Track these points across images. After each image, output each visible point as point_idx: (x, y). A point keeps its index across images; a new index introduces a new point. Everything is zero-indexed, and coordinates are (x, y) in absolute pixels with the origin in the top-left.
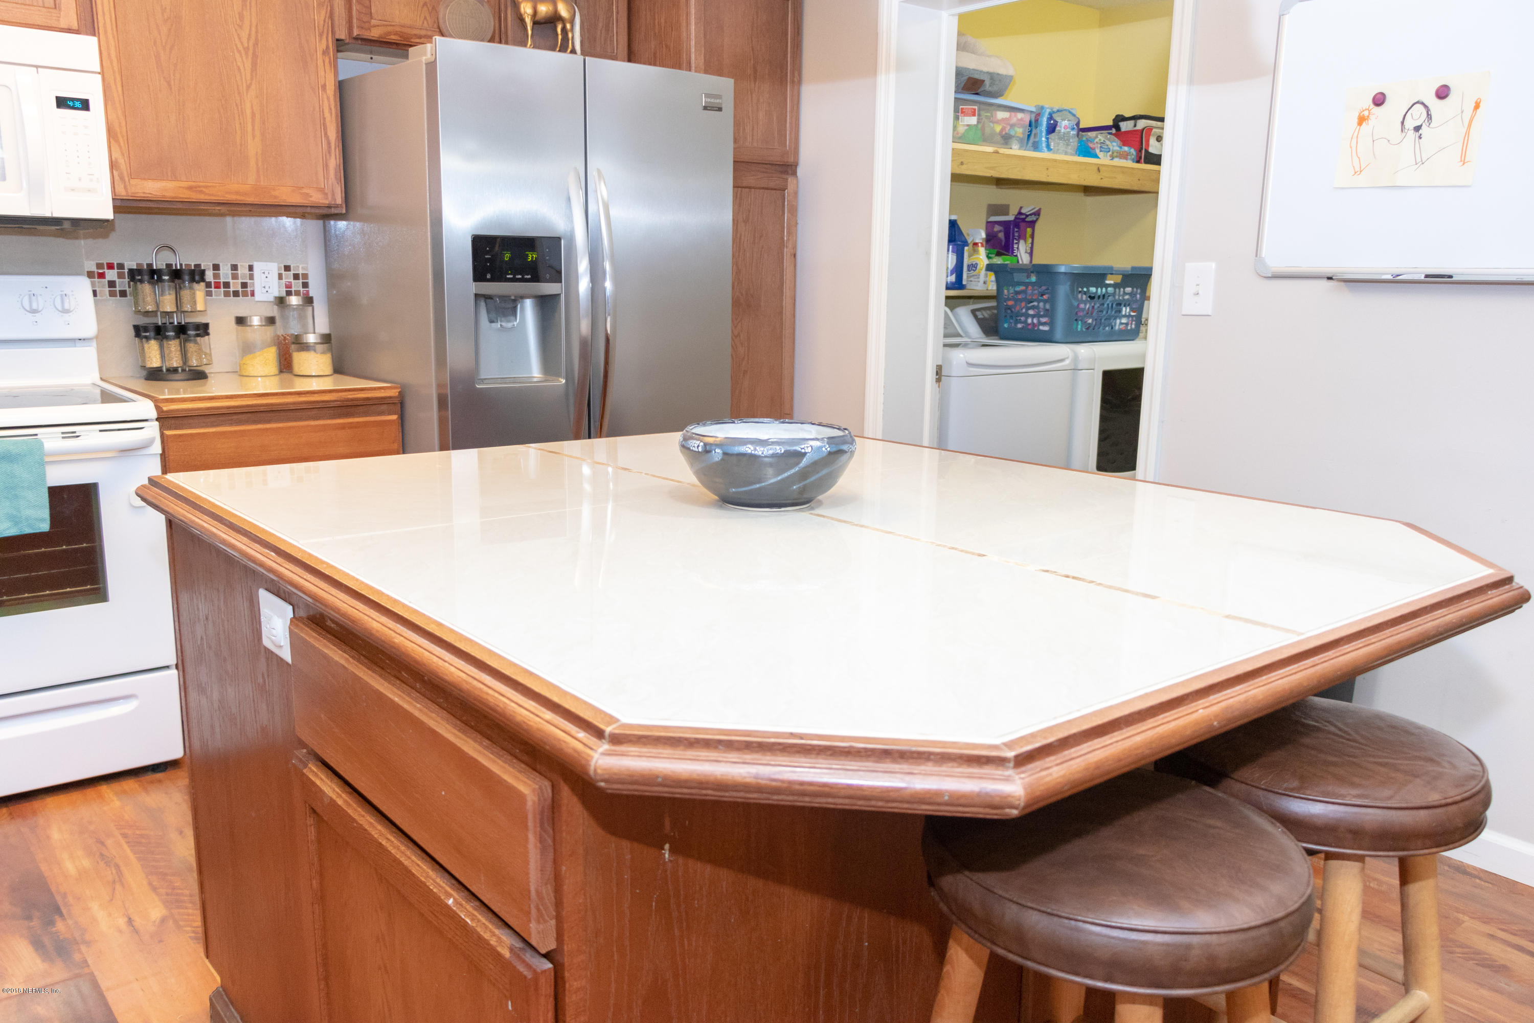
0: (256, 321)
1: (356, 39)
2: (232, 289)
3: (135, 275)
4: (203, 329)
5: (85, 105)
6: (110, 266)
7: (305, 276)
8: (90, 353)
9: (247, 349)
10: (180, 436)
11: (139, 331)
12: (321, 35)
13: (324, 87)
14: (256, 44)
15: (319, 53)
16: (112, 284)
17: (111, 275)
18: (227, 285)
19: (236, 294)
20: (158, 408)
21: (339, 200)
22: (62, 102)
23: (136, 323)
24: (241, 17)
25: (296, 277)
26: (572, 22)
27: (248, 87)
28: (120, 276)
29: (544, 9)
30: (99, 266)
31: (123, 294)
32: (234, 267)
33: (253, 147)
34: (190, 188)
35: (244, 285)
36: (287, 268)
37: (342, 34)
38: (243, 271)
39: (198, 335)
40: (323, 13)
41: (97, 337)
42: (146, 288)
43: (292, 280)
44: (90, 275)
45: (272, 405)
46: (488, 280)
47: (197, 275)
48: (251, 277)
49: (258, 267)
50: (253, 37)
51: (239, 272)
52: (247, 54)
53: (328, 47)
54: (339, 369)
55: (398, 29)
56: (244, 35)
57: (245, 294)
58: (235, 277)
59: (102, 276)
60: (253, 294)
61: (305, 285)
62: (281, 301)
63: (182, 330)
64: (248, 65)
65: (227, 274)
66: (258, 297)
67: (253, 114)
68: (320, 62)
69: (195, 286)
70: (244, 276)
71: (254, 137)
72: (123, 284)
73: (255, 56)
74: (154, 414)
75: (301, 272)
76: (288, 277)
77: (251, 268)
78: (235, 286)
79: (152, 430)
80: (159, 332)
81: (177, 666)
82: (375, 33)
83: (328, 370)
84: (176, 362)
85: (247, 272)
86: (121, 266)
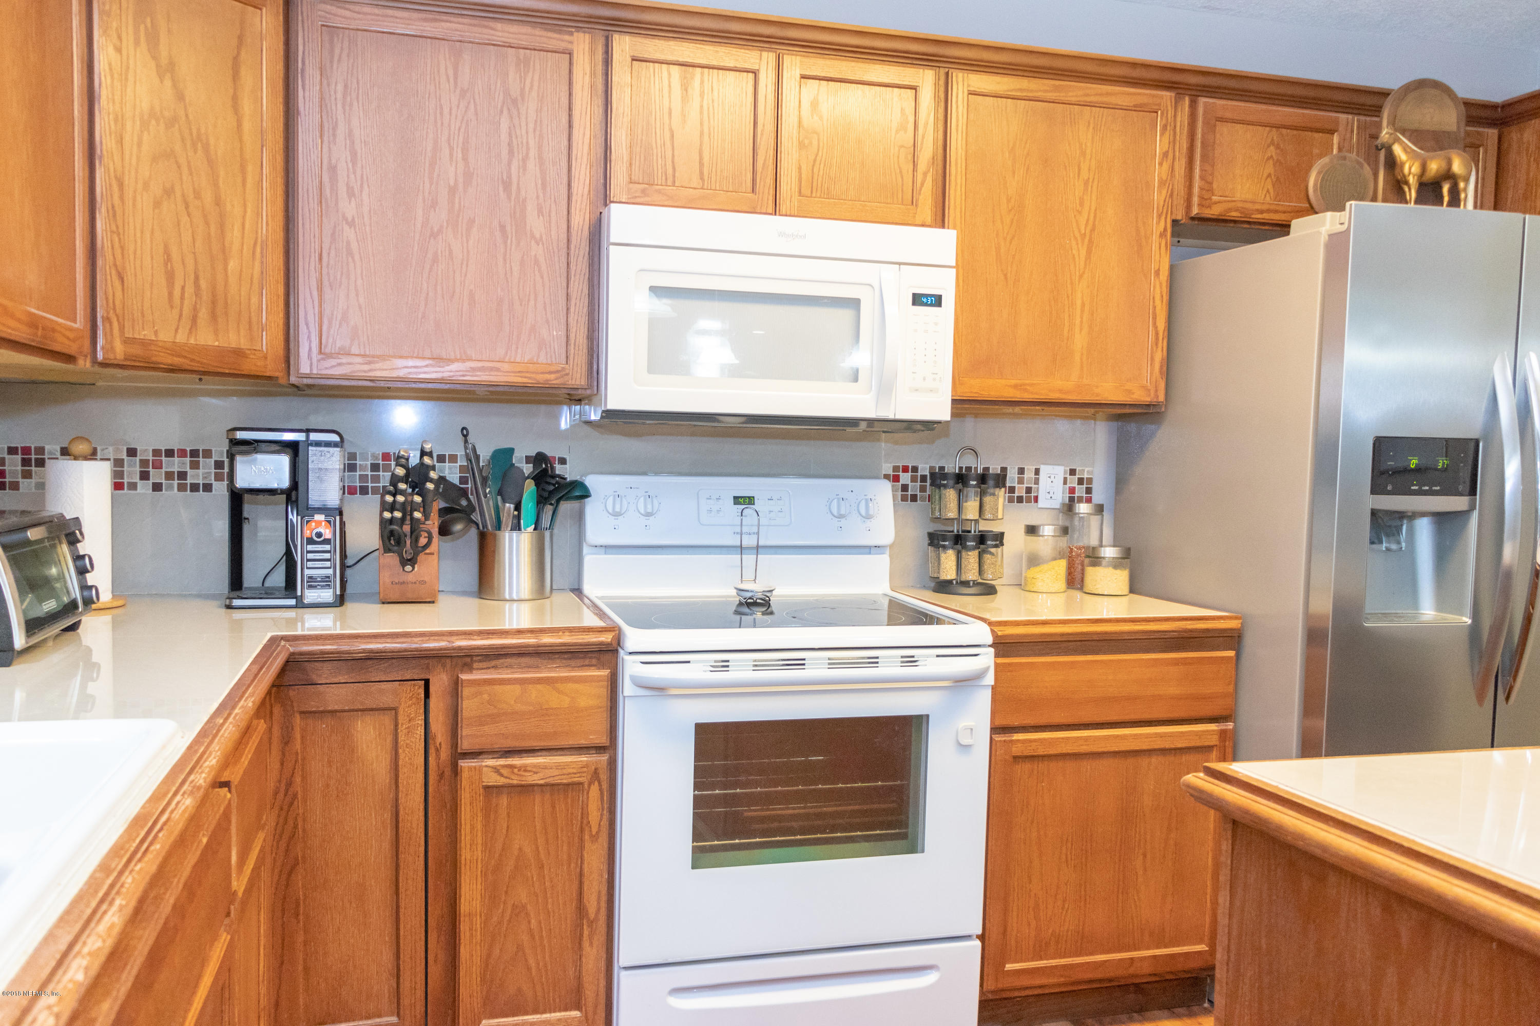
0: (1048, 531)
1: (1193, 219)
2: (1016, 495)
3: (938, 478)
4: (999, 538)
5: (937, 301)
6: (905, 469)
7: (1090, 481)
8: (883, 561)
9: (1034, 561)
10: (1010, 664)
11: (935, 540)
12: (1159, 216)
13: (1157, 273)
14: (1093, 230)
15: (1155, 237)
16: (905, 488)
17: (905, 478)
18: (1012, 490)
19: (1020, 500)
20: (992, 631)
21: (1161, 398)
22: (918, 300)
23: (931, 530)
24: (1082, 204)
25: (1081, 481)
26: (1467, 180)
27: (1081, 276)
28: (914, 479)
29: (1434, 167)
30: (896, 469)
31: (914, 498)
32: (1021, 471)
33: (1080, 340)
34: (1015, 386)
35: (1029, 490)
36: (1073, 472)
37: (1180, 215)
38: (1029, 475)
39: (996, 546)
40: (1164, 192)
41: (891, 546)
42: (950, 495)
43: (1076, 485)
44: (886, 477)
45: (1106, 633)
46: (1389, 493)
47: (1000, 480)
48: (1037, 482)
49: (1044, 470)
50: (1091, 222)
51: (1025, 476)
52: (1083, 240)
53: (1165, 229)
54: (1133, 589)
55: (1240, 205)
56: (1082, 221)
57: (1029, 501)
58: (1021, 481)
59: (896, 479)
60: (1036, 499)
61: (1089, 491)
62: (1069, 508)
63: (982, 539)
64: (1083, 252)
65: (1012, 479)
66: (1042, 503)
67: (1083, 305)
68: (1155, 247)
69: (997, 491)
70: (1029, 479)
71: (1081, 330)
72: (914, 488)
73: (1091, 241)
74: (990, 640)
75: (1086, 476)
76: (1073, 482)
77: (1037, 472)
78: (1020, 491)
79: (987, 659)
80: (959, 540)
82: (1214, 211)
83: (1125, 589)
84: (971, 574)
85: (1033, 476)
86: (915, 469)
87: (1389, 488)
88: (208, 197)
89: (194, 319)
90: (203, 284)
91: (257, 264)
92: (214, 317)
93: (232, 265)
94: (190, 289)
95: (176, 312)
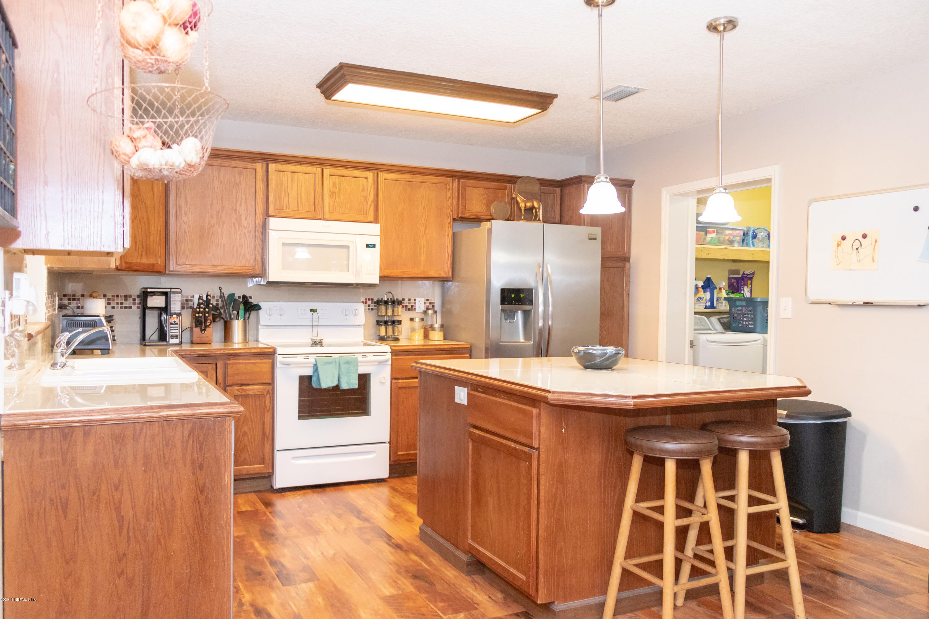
0: (417, 319)
1: (460, 218)
2: (408, 308)
3: (378, 303)
4: (400, 322)
5: (374, 246)
6: (369, 299)
7: (434, 303)
8: (361, 330)
9: (413, 330)
10: (397, 359)
11: (378, 323)
12: (448, 217)
13: (448, 235)
14: (427, 222)
15: (447, 224)
16: (369, 306)
17: (369, 302)
18: (406, 306)
19: (409, 310)
20: (391, 348)
21: (451, 275)
22: (368, 246)
23: (378, 320)
24: (423, 213)
25: (430, 303)
26: (539, 209)
27: (423, 237)
28: (372, 303)
29: (529, 204)
30: (366, 299)
31: (372, 309)
32: (410, 300)
33: (423, 257)
34: (402, 272)
35: (412, 306)
36: (427, 300)
37: (455, 217)
38: (412, 301)
39: (398, 324)
40: (449, 210)
41: (364, 325)
42: (383, 308)
43: (429, 304)
44: (363, 302)
45: (427, 349)
46: (506, 305)
47: (400, 303)
48: (415, 303)
49: (417, 299)
50: (426, 220)
51: (411, 301)
52: (423, 225)
53: (450, 222)
54: (445, 339)
55: (475, 213)
56: (423, 220)
57: (412, 310)
58: (409, 303)
59: (366, 303)
60: (415, 309)
61: (433, 306)
62: (425, 312)
63: (393, 322)
64: (424, 229)
65: (407, 302)
66: (417, 311)
67: (424, 246)
68: (447, 227)
69: (398, 306)
70: (412, 303)
71: (423, 254)
72: (372, 306)
73: (426, 226)
74: (390, 351)
75: (432, 301)
76: (428, 303)
77: (415, 300)
78: (409, 307)
79: (389, 356)
80: (386, 323)
81: (389, 443)
82: (466, 215)
83: (442, 338)
84: (390, 334)
85: (414, 301)
86: (372, 299)
87: (506, 303)
88: (145, 218)
89: (142, 255)
90: (144, 244)
91: (158, 237)
92: (146, 253)
93: (152, 238)
94: (141, 246)
95: (137, 253)
